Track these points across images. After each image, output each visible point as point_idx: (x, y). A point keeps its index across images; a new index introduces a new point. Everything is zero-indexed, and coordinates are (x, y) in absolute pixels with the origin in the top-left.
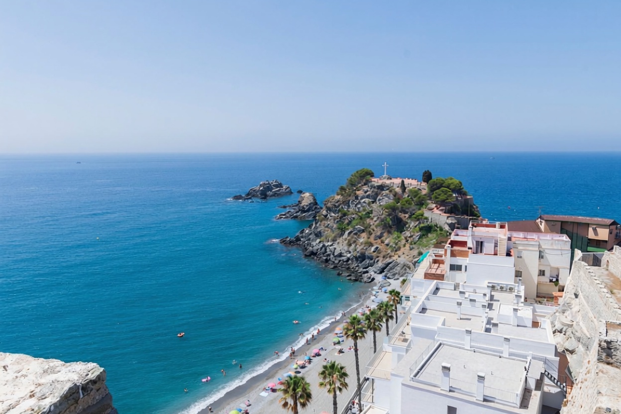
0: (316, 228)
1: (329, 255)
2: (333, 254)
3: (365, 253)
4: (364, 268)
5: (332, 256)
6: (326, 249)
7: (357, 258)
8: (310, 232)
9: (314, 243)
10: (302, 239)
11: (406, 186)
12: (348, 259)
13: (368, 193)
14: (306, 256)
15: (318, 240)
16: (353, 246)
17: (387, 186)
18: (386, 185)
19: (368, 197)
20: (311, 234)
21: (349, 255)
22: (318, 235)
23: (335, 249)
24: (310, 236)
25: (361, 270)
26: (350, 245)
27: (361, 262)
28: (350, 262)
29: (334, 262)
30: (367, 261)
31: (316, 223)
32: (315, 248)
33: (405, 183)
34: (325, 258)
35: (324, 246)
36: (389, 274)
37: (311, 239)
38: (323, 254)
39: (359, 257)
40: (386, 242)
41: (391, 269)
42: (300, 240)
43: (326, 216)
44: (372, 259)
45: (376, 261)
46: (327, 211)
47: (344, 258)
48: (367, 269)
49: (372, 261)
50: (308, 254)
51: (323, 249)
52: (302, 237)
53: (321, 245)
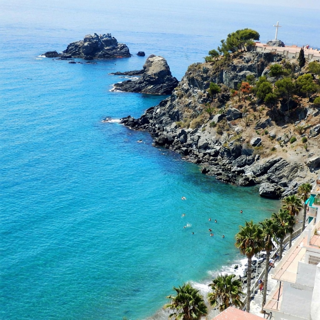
0: (172, 107)
1: (191, 145)
2: (196, 145)
3: (241, 147)
4: (238, 167)
5: (194, 147)
6: (186, 138)
7: (229, 153)
8: (163, 112)
9: (168, 128)
10: (151, 121)
11: (305, 57)
12: (217, 153)
13: (250, 64)
14: (157, 143)
15: (174, 124)
16: (225, 134)
17: (278, 55)
18: (277, 53)
19: (250, 68)
20: (164, 114)
21: (218, 148)
22: (175, 117)
23: (199, 137)
24: (163, 118)
25: (235, 168)
26: (221, 133)
27: (235, 157)
28: (219, 157)
29: (197, 156)
30: (243, 158)
31: (173, 100)
32: (171, 135)
33: (305, 53)
34: (184, 149)
35: (183, 132)
36: (274, 177)
37: (164, 122)
38: (182, 143)
39: (233, 151)
40: (272, 133)
41: (276, 169)
42: (149, 123)
43: (187, 91)
44: (250, 155)
45: (256, 158)
46: (189, 84)
47: (212, 151)
48: (243, 168)
49: (250, 158)
50: (160, 142)
51: (182, 137)
52: (151, 118)
53: (179, 131)
